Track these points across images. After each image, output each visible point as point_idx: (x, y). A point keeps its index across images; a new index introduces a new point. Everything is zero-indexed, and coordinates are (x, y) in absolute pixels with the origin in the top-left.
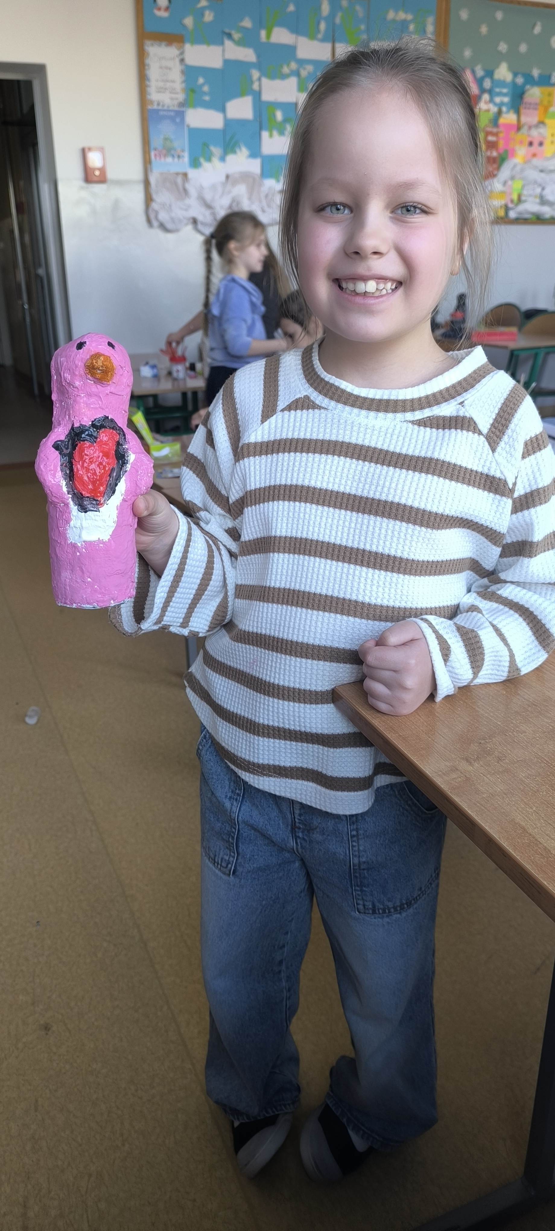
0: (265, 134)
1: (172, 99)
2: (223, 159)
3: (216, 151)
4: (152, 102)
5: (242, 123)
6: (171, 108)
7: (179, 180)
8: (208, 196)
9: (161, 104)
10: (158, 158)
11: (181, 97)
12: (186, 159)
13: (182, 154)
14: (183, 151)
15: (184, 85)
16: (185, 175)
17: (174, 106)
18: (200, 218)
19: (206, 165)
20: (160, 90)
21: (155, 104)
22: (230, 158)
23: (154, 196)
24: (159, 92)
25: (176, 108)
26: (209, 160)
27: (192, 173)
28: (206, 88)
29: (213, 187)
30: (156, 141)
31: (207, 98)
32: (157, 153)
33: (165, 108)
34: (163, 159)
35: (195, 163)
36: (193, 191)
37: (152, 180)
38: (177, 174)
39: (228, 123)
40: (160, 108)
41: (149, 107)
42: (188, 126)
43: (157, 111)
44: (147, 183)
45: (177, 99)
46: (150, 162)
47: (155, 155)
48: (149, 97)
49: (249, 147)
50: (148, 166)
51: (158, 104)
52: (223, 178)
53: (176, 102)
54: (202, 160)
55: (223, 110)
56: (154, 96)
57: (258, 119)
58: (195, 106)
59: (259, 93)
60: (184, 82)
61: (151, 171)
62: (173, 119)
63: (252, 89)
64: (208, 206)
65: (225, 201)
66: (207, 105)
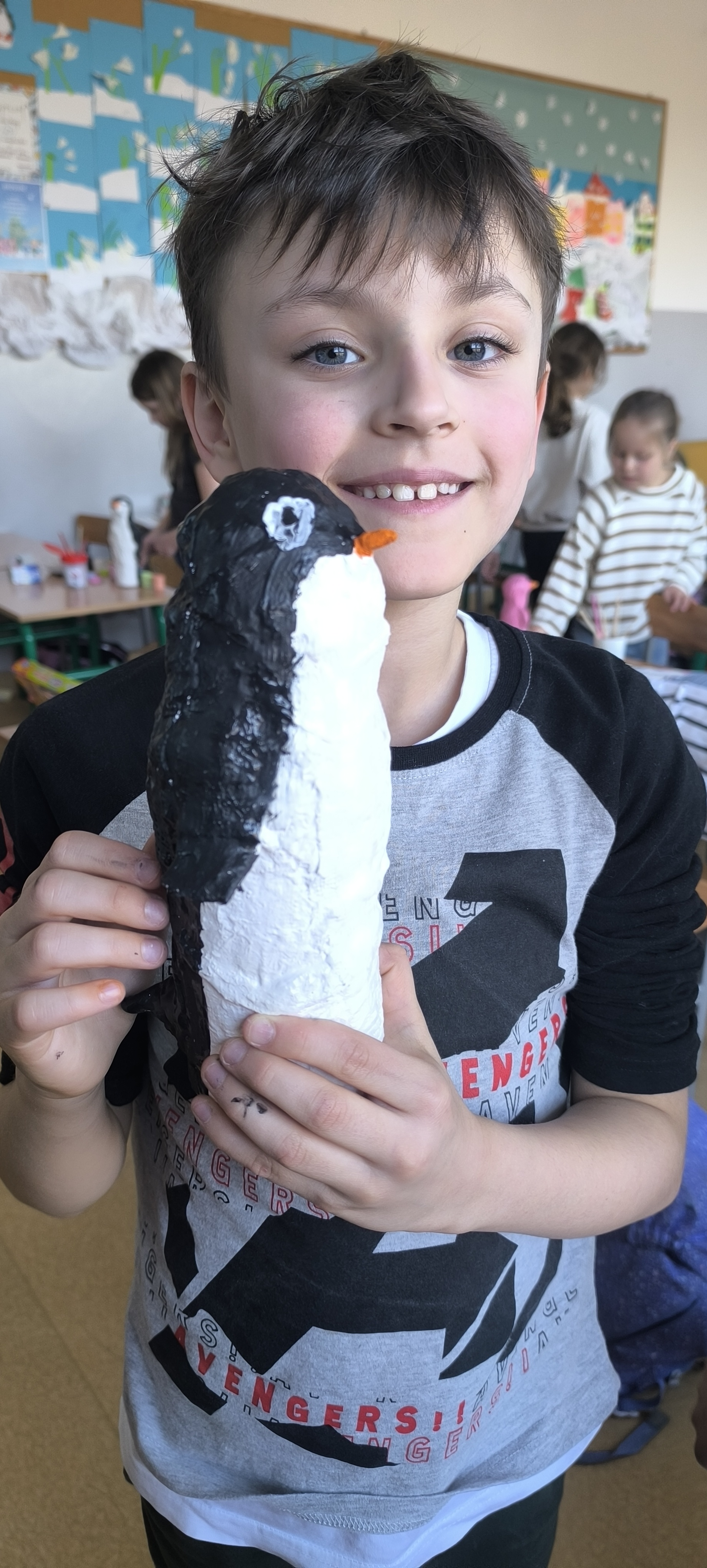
0: (156, 223)
2: (99, 255)
3: (89, 244)
5: (124, 206)
6: (20, 181)
7: (37, 284)
8: (81, 309)
9: (5, 174)
10: (3, 252)
11: (34, 165)
12: (46, 254)
13: (38, 247)
14: (40, 242)
15: (37, 148)
16: (45, 278)
17: (24, 177)
18: (70, 339)
19: (75, 263)
20: (3, 154)
22: (110, 254)
23: (2, 308)
25: (28, 181)
26: (79, 255)
27: (55, 275)
28: (70, 154)
29: (88, 295)
31: (72, 168)
32: (2, 244)
33: (12, 180)
34: (11, 254)
35: (59, 261)
36: (57, 302)
38: (33, 276)
39: (105, 205)
40: (4, 179)
42: (47, 208)
45: (28, 167)
49: (136, 240)
51: (2, 175)
52: (100, 283)
53: (27, 172)
54: (69, 257)
55: (96, 185)
57: (146, 202)
58: (55, 178)
60: (38, 143)
62: (23, 196)
64: (80, 322)
65: (105, 316)
66: (73, 179)
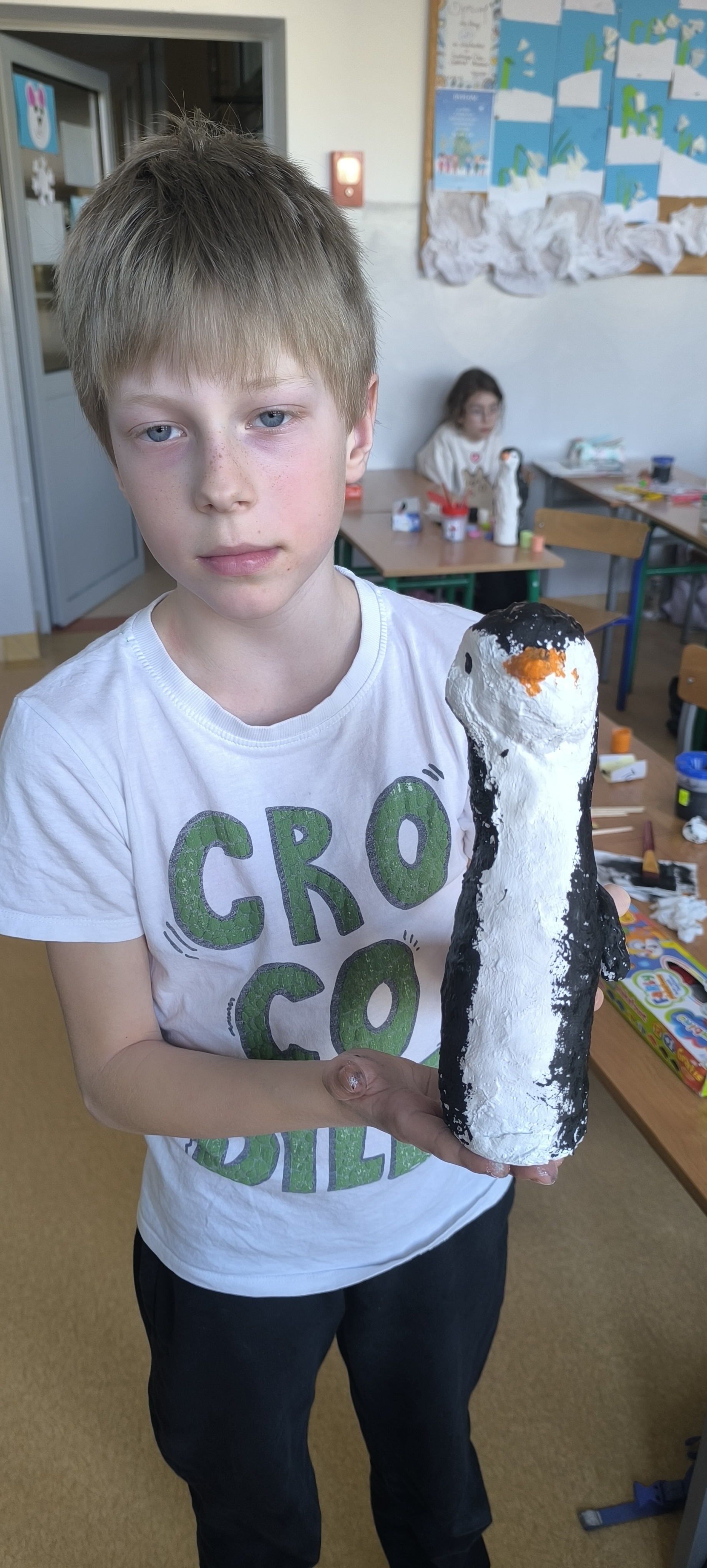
0: (615, 132)
1: (475, 74)
2: (545, 171)
3: (536, 158)
4: (443, 80)
5: (581, 113)
6: (472, 89)
7: (474, 204)
8: (516, 231)
9: (458, 82)
10: (445, 169)
11: (489, 71)
12: (488, 171)
13: (481, 163)
14: (484, 158)
15: (496, 52)
16: (484, 196)
17: (477, 86)
18: (501, 265)
19: (518, 180)
20: (458, 61)
21: (449, 82)
22: (557, 169)
23: (433, 230)
24: (457, 63)
25: (480, 90)
26: (523, 172)
27: (496, 194)
28: (530, 58)
29: (526, 215)
30: (445, 143)
31: (530, 73)
32: (444, 161)
33: (464, 89)
34: (451, 171)
35: (501, 178)
36: (493, 223)
37: (433, 203)
38: (472, 194)
39: (559, 113)
40: (456, 88)
41: (439, 88)
42: (496, 118)
43: (451, 93)
44: (423, 208)
45: (484, 74)
46: (432, 176)
47: (441, 165)
48: (439, 71)
49: (587, 153)
50: (429, 182)
51: (453, 84)
52: (542, 202)
53: (481, 80)
54: (512, 173)
55: (554, 92)
56: (448, 69)
57: (608, 107)
58: (510, 86)
59: (615, 64)
60: (497, 46)
61: (433, 189)
62: (473, 106)
63: (603, 58)
64: (514, 246)
65: (542, 239)
66: (529, 85)
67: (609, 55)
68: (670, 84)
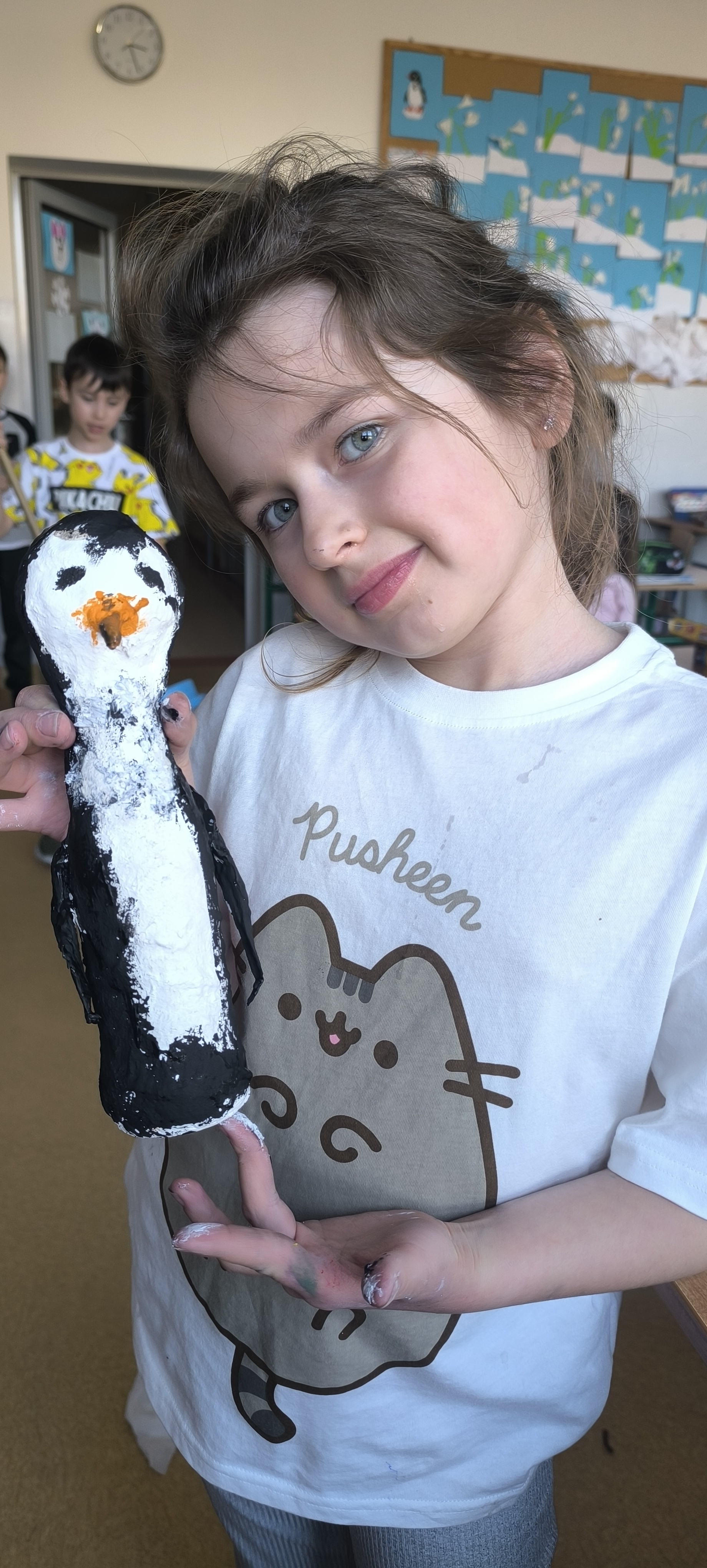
57: (525, 247)
59: (528, 215)
63: (519, 211)
67: (524, 208)
68: (574, 232)
